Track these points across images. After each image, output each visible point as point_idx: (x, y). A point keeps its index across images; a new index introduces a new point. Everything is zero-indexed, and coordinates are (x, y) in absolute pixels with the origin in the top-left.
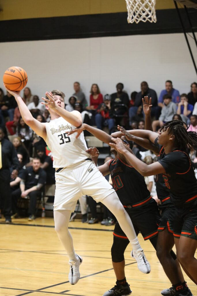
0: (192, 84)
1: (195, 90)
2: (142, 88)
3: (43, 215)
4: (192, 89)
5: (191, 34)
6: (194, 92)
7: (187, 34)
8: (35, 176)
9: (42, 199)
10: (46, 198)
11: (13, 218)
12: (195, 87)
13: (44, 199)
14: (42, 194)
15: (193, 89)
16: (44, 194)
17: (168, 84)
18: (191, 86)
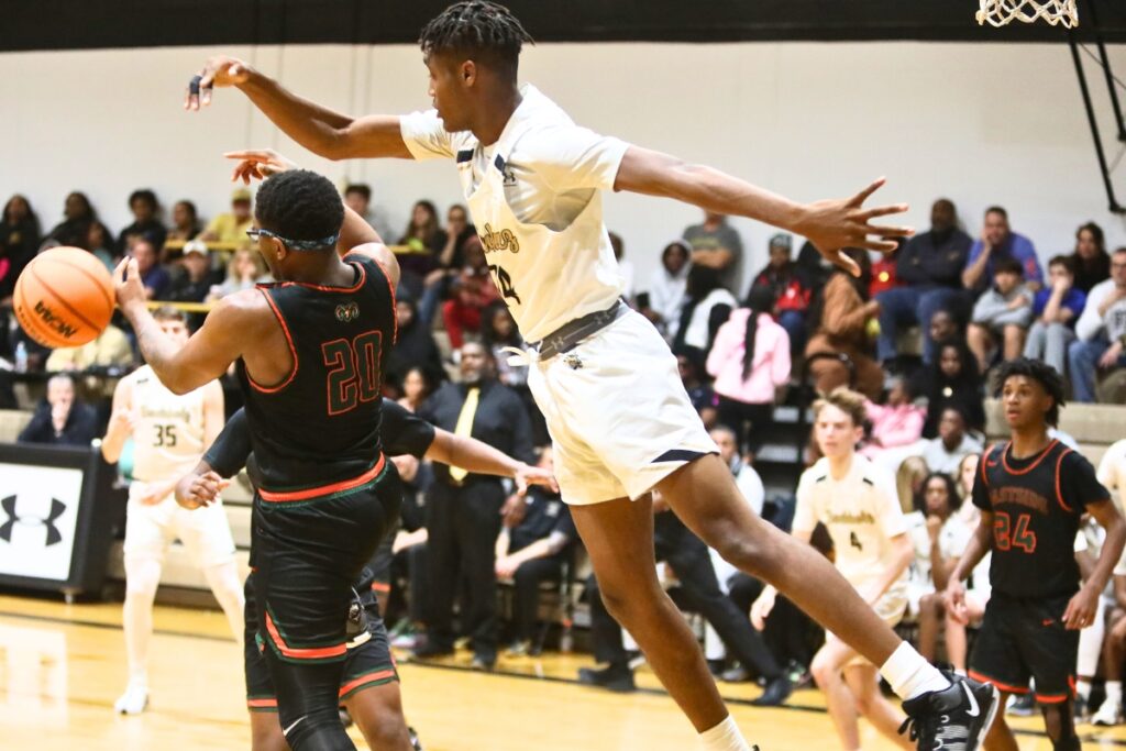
0: (1081, 229)
1: (1087, 249)
2: (935, 220)
3: (566, 642)
4: (1078, 247)
5: (1093, 48)
6: (1085, 255)
7: (1080, 48)
8: (546, 507)
9: (564, 587)
10: (578, 589)
11: (461, 650)
12: (1091, 240)
13: (569, 591)
14: (565, 569)
15: (1082, 246)
16: (572, 571)
17: (994, 218)
18: (1079, 236)
